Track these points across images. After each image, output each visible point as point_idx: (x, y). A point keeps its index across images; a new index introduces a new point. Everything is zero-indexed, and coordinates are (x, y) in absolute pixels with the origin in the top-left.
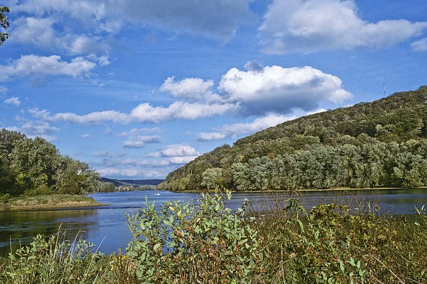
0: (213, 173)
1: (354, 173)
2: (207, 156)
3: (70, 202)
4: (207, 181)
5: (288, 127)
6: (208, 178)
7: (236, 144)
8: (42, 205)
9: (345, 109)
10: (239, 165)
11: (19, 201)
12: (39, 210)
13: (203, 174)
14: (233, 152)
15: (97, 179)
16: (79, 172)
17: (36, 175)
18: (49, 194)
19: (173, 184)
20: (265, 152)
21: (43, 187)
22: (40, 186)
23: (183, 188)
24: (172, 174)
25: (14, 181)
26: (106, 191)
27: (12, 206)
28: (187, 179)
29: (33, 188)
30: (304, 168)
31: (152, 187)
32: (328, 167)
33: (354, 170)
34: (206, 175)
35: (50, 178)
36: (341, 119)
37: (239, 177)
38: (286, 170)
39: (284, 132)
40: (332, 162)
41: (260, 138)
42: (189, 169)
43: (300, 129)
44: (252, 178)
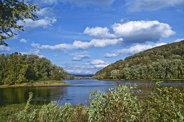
0: (115, 72)
1: (181, 72)
2: (113, 65)
3: (56, 84)
4: (113, 75)
5: (149, 52)
6: (113, 74)
7: (125, 59)
8: (46, 85)
9: (176, 43)
10: (127, 69)
11: (37, 83)
12: (45, 86)
13: (111, 72)
14: (124, 63)
15: (67, 74)
16: (60, 71)
17: (43, 72)
18: (48, 80)
19: (98, 76)
20: (138, 63)
21: (46, 77)
22: (45, 77)
23: (103, 78)
24: (98, 72)
25: (35, 75)
26: (71, 79)
27: (34, 85)
28: (104, 75)
29: (42, 78)
30: (157, 70)
31: (89, 77)
32: (168, 70)
33: (181, 71)
34: (112, 73)
35: (48, 73)
36: (174, 48)
37: (127, 74)
38: (149, 71)
39: (147, 54)
40: (170, 67)
41: (136, 57)
42: (105, 70)
43: (154, 52)
44: (133, 74)
